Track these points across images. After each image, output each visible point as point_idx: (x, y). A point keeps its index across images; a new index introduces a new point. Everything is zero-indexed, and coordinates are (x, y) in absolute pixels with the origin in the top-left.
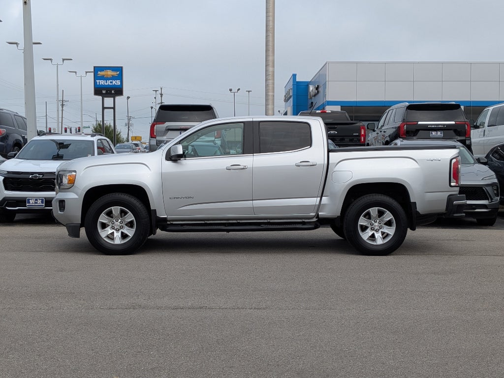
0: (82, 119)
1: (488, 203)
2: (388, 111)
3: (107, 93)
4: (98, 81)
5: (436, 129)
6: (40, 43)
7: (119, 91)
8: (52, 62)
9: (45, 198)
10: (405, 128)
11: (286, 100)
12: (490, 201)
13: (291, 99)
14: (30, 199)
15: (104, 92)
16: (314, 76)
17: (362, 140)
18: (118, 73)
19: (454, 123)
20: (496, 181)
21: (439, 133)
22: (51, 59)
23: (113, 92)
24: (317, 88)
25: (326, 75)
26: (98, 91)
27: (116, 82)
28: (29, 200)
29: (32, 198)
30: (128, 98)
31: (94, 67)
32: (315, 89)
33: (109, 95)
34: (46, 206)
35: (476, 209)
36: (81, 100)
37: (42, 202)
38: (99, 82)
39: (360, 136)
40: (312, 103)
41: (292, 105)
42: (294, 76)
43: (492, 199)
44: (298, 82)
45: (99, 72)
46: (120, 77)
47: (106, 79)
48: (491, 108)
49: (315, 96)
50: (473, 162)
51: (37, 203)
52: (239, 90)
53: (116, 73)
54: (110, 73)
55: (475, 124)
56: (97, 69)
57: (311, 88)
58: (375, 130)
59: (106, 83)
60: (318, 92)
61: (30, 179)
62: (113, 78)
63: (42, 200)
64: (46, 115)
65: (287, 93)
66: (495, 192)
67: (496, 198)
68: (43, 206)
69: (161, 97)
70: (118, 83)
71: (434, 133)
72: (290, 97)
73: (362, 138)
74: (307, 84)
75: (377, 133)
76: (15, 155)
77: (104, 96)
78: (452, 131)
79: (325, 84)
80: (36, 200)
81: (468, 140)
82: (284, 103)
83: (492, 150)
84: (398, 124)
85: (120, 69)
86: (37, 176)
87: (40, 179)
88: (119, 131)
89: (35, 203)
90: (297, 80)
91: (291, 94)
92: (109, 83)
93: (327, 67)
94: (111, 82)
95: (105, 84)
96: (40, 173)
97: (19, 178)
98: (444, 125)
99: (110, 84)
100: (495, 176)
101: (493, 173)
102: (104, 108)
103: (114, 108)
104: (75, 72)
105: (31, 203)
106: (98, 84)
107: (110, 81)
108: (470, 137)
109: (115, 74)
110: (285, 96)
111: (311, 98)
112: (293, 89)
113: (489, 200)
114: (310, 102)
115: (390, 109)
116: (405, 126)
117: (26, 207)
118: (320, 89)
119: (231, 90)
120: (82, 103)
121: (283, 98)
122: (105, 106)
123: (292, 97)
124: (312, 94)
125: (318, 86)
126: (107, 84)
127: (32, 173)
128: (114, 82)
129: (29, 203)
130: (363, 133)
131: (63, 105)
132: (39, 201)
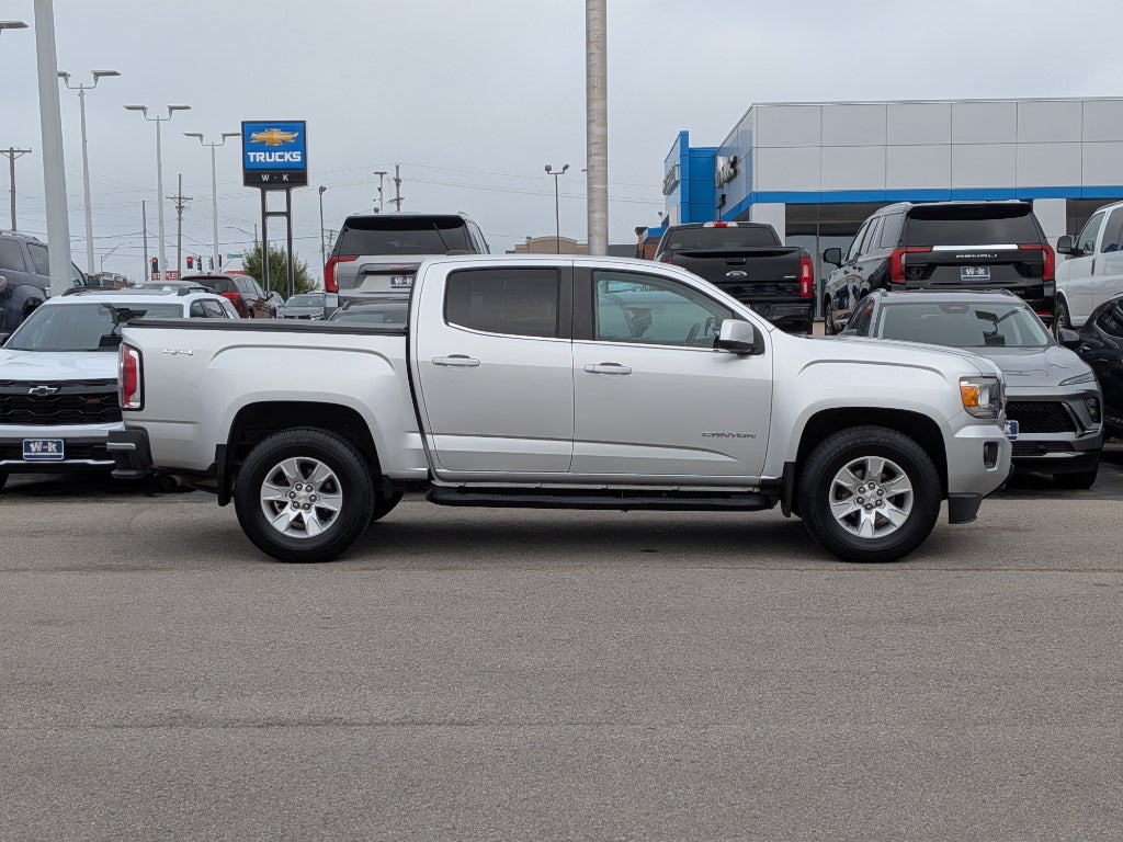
0: (216, 240)
1: (1075, 439)
2: (869, 220)
3: (271, 181)
4: (251, 154)
5: (975, 262)
6: (115, 74)
7: (298, 176)
8: (145, 113)
9: (65, 439)
10: (903, 262)
11: (668, 191)
12: (1079, 432)
13: (678, 190)
14: (30, 443)
15: (265, 178)
16: (727, 135)
17: (805, 290)
18: (296, 135)
19: (1015, 247)
20: (1093, 386)
21: (981, 271)
22: (143, 108)
23: (285, 177)
24: (733, 164)
25: (751, 132)
26: (253, 176)
27: (291, 156)
28: (28, 444)
29: (35, 439)
30: (322, 190)
31: (243, 123)
32: (729, 166)
33: (277, 185)
34: (67, 457)
35: (1045, 452)
36: (214, 195)
37: (59, 449)
38: (255, 156)
39: (799, 280)
40: (723, 196)
41: (679, 201)
42: (684, 136)
43: (1083, 429)
44: (692, 151)
45: (254, 135)
46: (301, 145)
47: (270, 149)
48: (1108, 210)
49: (729, 180)
50: (1044, 341)
51: (46, 451)
52: (566, 167)
53: (291, 136)
54: (278, 135)
55: (1074, 246)
56: (249, 128)
57: (722, 162)
58: (843, 262)
59: (270, 157)
60: (735, 172)
61: (30, 396)
62: (286, 147)
63: (58, 444)
64: (145, 230)
65: (670, 175)
66: (1093, 411)
67: (1095, 425)
68: (60, 456)
69: (398, 185)
70: (296, 157)
71: (970, 271)
72: (676, 183)
73: (805, 286)
74: (712, 154)
75: (846, 272)
76: (6, 339)
77: (265, 187)
78: (1011, 266)
79: (750, 154)
80: (45, 443)
81: (1048, 286)
82: (664, 197)
83: (1099, 309)
84: (888, 253)
85: (299, 127)
86: (43, 391)
87: (51, 397)
88: (303, 264)
89: (44, 450)
90: (690, 146)
91: (678, 177)
92: (276, 157)
93: (755, 117)
94: (281, 157)
95: (268, 160)
96: (51, 383)
97: (7, 395)
98: (992, 252)
99: (278, 160)
100: (1092, 375)
101: (1087, 369)
102: (265, 214)
103: (288, 214)
104: (200, 136)
105: (33, 450)
106: (252, 160)
107: (278, 154)
108: (1053, 280)
109: (289, 137)
110: (665, 181)
111: (721, 186)
112: (682, 165)
113: (1075, 430)
114: (719, 194)
115: (873, 217)
116: (903, 257)
117: (22, 459)
118: (741, 167)
119: (548, 169)
120: (215, 204)
121: (661, 186)
122: (269, 210)
123: (679, 186)
124: (724, 176)
125: (735, 158)
126: (272, 160)
127: (35, 384)
128: (287, 156)
129: (29, 450)
130: (806, 274)
131: (180, 208)
132: (51, 447)
